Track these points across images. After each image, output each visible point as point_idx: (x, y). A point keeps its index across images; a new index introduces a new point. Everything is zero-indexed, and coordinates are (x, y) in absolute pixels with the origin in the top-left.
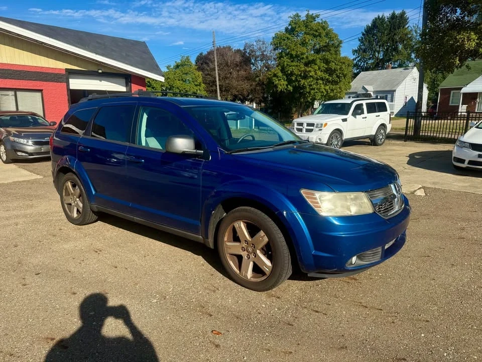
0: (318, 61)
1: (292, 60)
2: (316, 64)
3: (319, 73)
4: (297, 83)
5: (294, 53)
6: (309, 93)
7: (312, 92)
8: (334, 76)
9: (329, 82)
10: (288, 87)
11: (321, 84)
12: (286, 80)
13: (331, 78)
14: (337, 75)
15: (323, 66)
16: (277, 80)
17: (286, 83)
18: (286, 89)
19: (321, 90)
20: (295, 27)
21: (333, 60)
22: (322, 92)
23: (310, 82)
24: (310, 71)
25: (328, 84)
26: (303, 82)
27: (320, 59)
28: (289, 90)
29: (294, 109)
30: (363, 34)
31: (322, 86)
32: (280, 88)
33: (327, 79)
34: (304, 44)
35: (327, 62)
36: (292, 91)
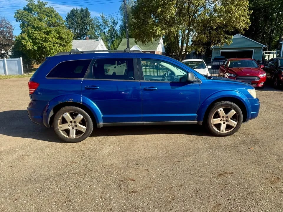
0: (53, 32)
1: (35, 29)
2: (52, 34)
3: (55, 40)
4: (40, 45)
5: (36, 25)
6: (50, 51)
7: (52, 51)
8: (64, 42)
9: (61, 45)
10: (34, 47)
11: (56, 46)
12: (32, 42)
13: (62, 43)
14: (65, 41)
15: (57, 35)
16: (25, 42)
17: (32, 44)
18: (32, 48)
19: (57, 50)
20: (32, 8)
21: (62, 32)
22: (58, 51)
23: (49, 44)
24: (49, 38)
25: (61, 46)
26: (44, 44)
27: (54, 31)
28: (35, 49)
29: (33, 62)
30: (66, 18)
31: (57, 47)
32: (28, 48)
33: (60, 44)
34: (40, 20)
35: (59, 33)
36: (37, 49)
